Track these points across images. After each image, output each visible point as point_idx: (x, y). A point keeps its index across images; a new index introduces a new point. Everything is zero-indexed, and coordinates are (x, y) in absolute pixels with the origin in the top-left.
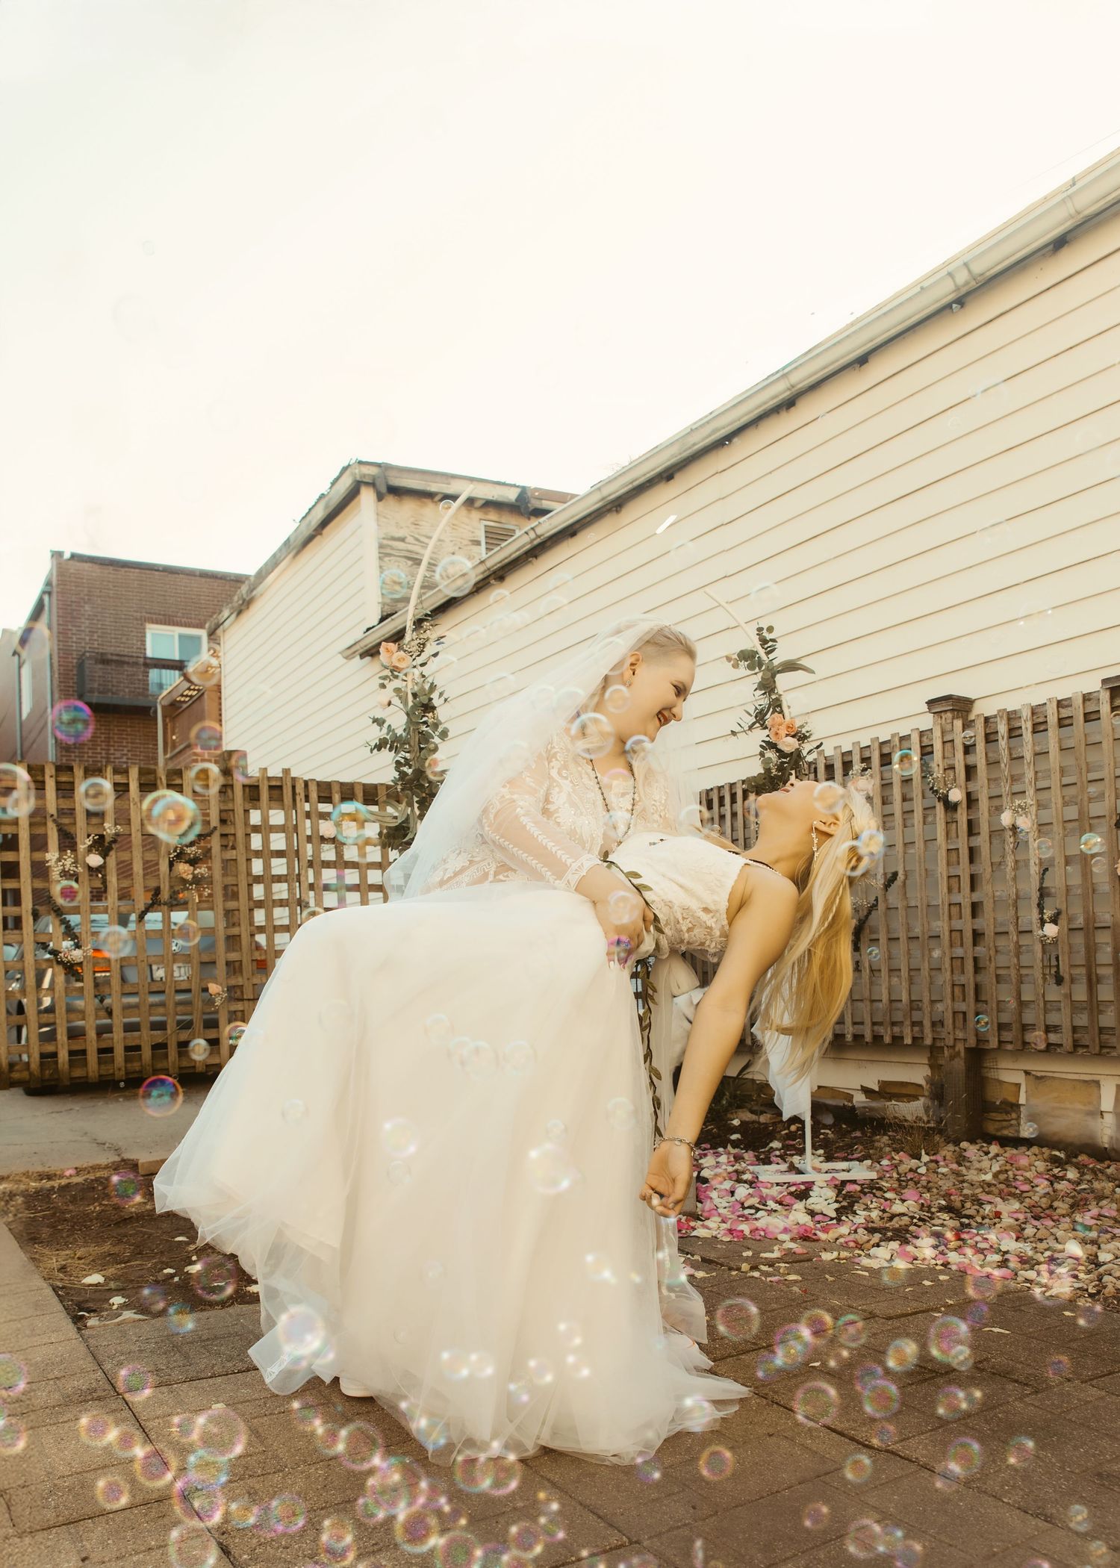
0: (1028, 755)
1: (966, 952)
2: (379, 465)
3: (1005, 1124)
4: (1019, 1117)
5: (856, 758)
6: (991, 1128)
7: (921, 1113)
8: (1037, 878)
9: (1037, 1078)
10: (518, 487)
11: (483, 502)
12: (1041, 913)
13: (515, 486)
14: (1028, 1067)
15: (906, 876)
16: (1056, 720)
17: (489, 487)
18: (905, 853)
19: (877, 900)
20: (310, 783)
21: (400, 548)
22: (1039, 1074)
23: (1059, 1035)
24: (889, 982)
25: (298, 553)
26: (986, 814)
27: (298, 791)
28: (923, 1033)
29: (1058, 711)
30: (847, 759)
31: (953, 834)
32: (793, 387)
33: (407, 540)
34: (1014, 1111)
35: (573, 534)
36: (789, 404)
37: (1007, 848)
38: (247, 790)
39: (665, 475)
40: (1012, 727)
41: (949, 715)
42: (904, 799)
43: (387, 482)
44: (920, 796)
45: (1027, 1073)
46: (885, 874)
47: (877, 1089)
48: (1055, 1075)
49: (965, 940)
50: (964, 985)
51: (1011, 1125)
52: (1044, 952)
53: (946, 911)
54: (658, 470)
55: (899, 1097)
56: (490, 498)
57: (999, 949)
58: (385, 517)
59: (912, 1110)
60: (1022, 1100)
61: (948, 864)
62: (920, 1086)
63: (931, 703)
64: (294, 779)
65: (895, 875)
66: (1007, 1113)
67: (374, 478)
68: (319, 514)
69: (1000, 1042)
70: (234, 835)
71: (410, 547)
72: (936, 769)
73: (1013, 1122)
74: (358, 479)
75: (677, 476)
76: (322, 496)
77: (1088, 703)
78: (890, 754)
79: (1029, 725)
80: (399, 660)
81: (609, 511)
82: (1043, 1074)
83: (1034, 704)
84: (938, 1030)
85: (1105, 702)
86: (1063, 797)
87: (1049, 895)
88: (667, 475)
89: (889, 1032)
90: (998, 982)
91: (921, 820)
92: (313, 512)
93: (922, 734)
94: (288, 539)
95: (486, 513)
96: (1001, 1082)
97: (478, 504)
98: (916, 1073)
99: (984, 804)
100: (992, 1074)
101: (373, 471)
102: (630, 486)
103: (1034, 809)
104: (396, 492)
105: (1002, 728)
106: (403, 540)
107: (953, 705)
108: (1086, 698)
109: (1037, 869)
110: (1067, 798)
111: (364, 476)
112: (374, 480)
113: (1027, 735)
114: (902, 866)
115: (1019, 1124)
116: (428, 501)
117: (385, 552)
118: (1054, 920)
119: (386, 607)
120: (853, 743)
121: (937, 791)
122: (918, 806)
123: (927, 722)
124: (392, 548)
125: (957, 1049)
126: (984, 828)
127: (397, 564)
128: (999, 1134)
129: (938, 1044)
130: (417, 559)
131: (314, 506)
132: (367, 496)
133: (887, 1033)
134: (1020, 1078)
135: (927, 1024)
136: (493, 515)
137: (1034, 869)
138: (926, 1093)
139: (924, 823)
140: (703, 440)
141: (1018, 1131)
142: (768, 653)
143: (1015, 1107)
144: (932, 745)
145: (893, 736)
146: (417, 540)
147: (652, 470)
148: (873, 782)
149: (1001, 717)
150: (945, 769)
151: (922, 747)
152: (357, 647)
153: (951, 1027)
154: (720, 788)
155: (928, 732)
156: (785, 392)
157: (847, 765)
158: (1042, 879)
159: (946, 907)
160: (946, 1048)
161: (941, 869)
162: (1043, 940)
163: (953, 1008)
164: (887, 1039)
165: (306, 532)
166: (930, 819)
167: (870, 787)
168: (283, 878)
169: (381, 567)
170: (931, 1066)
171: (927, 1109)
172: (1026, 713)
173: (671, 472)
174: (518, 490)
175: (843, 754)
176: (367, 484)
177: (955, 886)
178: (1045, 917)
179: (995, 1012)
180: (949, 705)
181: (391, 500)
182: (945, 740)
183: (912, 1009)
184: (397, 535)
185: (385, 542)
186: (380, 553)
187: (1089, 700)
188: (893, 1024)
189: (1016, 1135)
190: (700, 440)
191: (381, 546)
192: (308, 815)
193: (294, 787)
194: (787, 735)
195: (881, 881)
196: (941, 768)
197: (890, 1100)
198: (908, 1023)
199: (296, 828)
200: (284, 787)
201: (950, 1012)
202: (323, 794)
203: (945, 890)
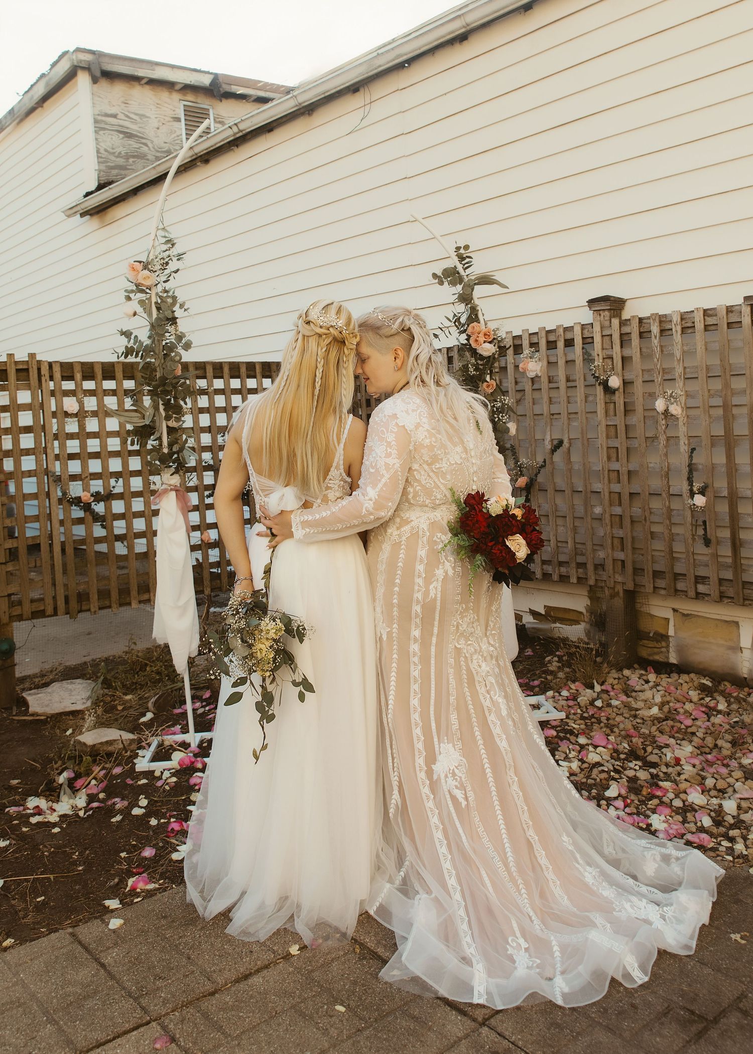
0: (678, 354)
1: (624, 511)
2: (92, 52)
3: (656, 650)
4: (668, 646)
5: (526, 343)
6: (644, 653)
7: (583, 636)
8: (687, 456)
9: (684, 615)
10: (211, 73)
11: (182, 86)
12: (691, 484)
13: (208, 73)
14: (676, 606)
15: (570, 444)
16: (703, 326)
17: (188, 73)
18: (569, 425)
19: (545, 461)
21: (113, 123)
22: (686, 612)
23: (707, 586)
24: (556, 530)
25: (21, 121)
26: (641, 399)
27: (43, 372)
28: (586, 574)
29: (704, 319)
30: (518, 342)
31: (611, 412)
32: (468, 25)
33: (118, 117)
34: (664, 640)
35: (271, 131)
36: (462, 38)
37: (659, 428)
39: (352, 89)
40: (663, 328)
41: (607, 313)
42: (568, 380)
43: (101, 68)
44: (582, 378)
45: (675, 610)
46: (552, 440)
47: (543, 613)
48: (699, 614)
49: (623, 501)
50: (622, 538)
51: (662, 652)
52: (693, 516)
53: (606, 476)
54: (347, 85)
55: (562, 620)
56: (188, 83)
57: (652, 511)
58: (99, 97)
59: (575, 632)
60: (671, 632)
61: (608, 437)
62: (581, 613)
63: (592, 302)
64: (39, 362)
65: (561, 443)
66: (657, 641)
67: (89, 63)
68: (41, 90)
69: (655, 588)
71: (121, 122)
72: (596, 358)
73: (663, 650)
74: (76, 64)
75: (362, 90)
76: (43, 76)
77: (730, 315)
78: (555, 342)
79: (679, 328)
81: (302, 114)
82: (689, 612)
83: (683, 311)
84: (600, 573)
85: (746, 315)
86: (709, 390)
87: (696, 470)
88: (354, 88)
89: (557, 571)
90: (652, 538)
91: (584, 399)
92: (35, 88)
93: (583, 327)
94: (13, 109)
95: (185, 95)
96: (652, 616)
97: (178, 87)
98: (578, 602)
99: (639, 389)
100: (644, 609)
101: (88, 57)
102: (322, 96)
103: (683, 399)
104: (110, 76)
105: (655, 329)
106: (115, 116)
107: (610, 305)
108: (729, 310)
109: (686, 448)
110: (712, 392)
111: (81, 61)
112: (89, 65)
113: (677, 337)
114: (567, 436)
115: (668, 652)
116: (136, 84)
117: (99, 126)
118: (702, 492)
119: (102, 173)
120: (523, 331)
121: (598, 377)
122: (580, 384)
123: (586, 316)
124: (106, 124)
125: (616, 590)
126: (639, 409)
127: (110, 136)
128: (651, 658)
129: (600, 584)
130: (127, 133)
131: (35, 83)
132: (83, 79)
133: (555, 572)
134: (669, 614)
135: (590, 567)
136: (190, 97)
137: (684, 448)
138: (586, 620)
139: (586, 402)
140: (388, 62)
141: (668, 658)
142: (464, 270)
143: (665, 637)
144: (593, 338)
145: (558, 327)
146: (127, 116)
147: (343, 85)
148: (540, 364)
149: (654, 320)
150: (604, 359)
151: (583, 338)
152: (78, 208)
153: (611, 571)
155: (588, 326)
156: (461, 28)
157: (518, 349)
158: (691, 457)
159: (606, 472)
160: (606, 588)
161: (602, 441)
162: (693, 509)
163: (613, 556)
164: (555, 577)
165: (29, 105)
166: (591, 398)
167: (538, 368)
168: (31, 452)
169: (96, 139)
170: (591, 598)
171: (588, 633)
172: (676, 319)
173: (357, 86)
174: (212, 77)
175: (514, 338)
176: (83, 68)
177: (614, 456)
178: (695, 489)
179: (650, 563)
180: (607, 306)
181: (104, 84)
182: (604, 334)
183: (576, 554)
184: (110, 112)
185: (100, 118)
186: (95, 127)
187: (732, 312)
188: (561, 564)
189: (666, 660)
190: (384, 62)
191: (96, 121)
192: (53, 393)
193: (39, 369)
194: (485, 342)
195: (548, 446)
196: (601, 357)
197: (555, 622)
198: (573, 565)
199: (42, 406)
200: (30, 370)
201: (611, 559)
202: (66, 375)
203: (605, 458)
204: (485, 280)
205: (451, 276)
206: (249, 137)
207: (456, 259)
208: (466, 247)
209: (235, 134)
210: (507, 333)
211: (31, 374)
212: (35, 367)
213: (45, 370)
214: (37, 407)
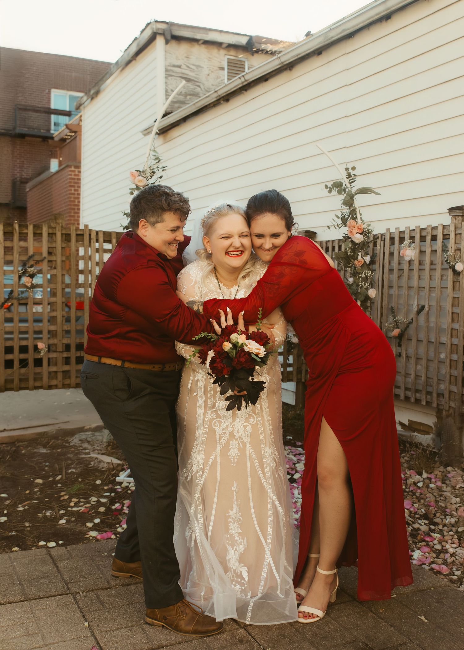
1: (458, 358)
2: (167, 23)
5: (407, 236)
7: (431, 443)
10: (248, 36)
11: (227, 45)
13: (246, 35)
15: (429, 309)
17: (231, 36)
18: (429, 295)
19: (412, 319)
20: (99, 233)
21: (178, 72)
24: (416, 368)
25: (123, 69)
27: (92, 237)
28: (432, 399)
30: (402, 236)
31: (457, 288)
33: (182, 67)
35: (266, 80)
36: (387, 17)
38: (64, 236)
39: (316, 52)
41: (460, 218)
42: (432, 264)
43: (171, 33)
44: (440, 263)
46: (418, 305)
47: (407, 424)
49: (458, 351)
50: (456, 376)
53: (450, 332)
55: (419, 431)
56: (231, 42)
58: (170, 54)
59: (426, 439)
61: (453, 305)
62: (431, 427)
63: (451, 210)
64: (90, 230)
67: (164, 30)
68: (134, 49)
70: (56, 261)
71: (184, 71)
72: (450, 249)
74: (155, 31)
75: (324, 53)
76: (136, 39)
78: (426, 237)
80: (139, 181)
81: (285, 69)
84: (441, 399)
88: (318, 52)
89: (414, 396)
91: (440, 278)
92: (131, 47)
93: (444, 227)
94: (118, 61)
95: (228, 51)
97: (224, 46)
98: (430, 420)
101: (163, 26)
102: (296, 58)
104: (177, 39)
106: (180, 67)
107: (463, 213)
111: (159, 29)
112: (164, 32)
114: (427, 303)
116: (195, 44)
117: (169, 74)
120: (406, 227)
121: (449, 263)
122: (439, 267)
123: (447, 220)
124: (173, 72)
125: (450, 412)
127: (175, 81)
129: (440, 408)
130: (188, 78)
131: (131, 44)
132: (160, 41)
133: (412, 396)
135: (435, 395)
136: (232, 52)
138: (434, 432)
139: (441, 280)
142: (350, 183)
144: (449, 235)
145: (428, 226)
146: (188, 67)
147: (309, 50)
148: (415, 251)
150: (455, 250)
151: (443, 235)
152: (150, 130)
153: (447, 399)
154: (333, 241)
155: (447, 227)
157: (402, 240)
159: (450, 330)
160: (444, 410)
161: (449, 308)
163: (449, 388)
164: (412, 400)
165: (127, 58)
166: (445, 278)
167: (413, 254)
168: (82, 286)
169: (166, 83)
170: (438, 417)
171: (433, 440)
173: (320, 50)
174: (248, 38)
175: (400, 232)
176: (160, 34)
177: (456, 319)
180: (461, 213)
181: (173, 44)
182: (456, 233)
183: (427, 385)
184: (176, 64)
185: (169, 68)
186: (166, 74)
188: (417, 391)
190: (335, 36)
191: (167, 70)
192: (97, 250)
193: (90, 235)
194: (357, 233)
195: (415, 309)
196: (453, 249)
197: (414, 432)
198: (424, 392)
199: (90, 258)
200: (85, 235)
201: (448, 390)
202: (106, 239)
203: (450, 320)
204: (364, 191)
205: (338, 187)
206: (252, 84)
207: (344, 175)
208: (354, 169)
209: (243, 83)
210: (396, 228)
211: (85, 237)
212: (88, 233)
213: (93, 236)
214: (87, 258)
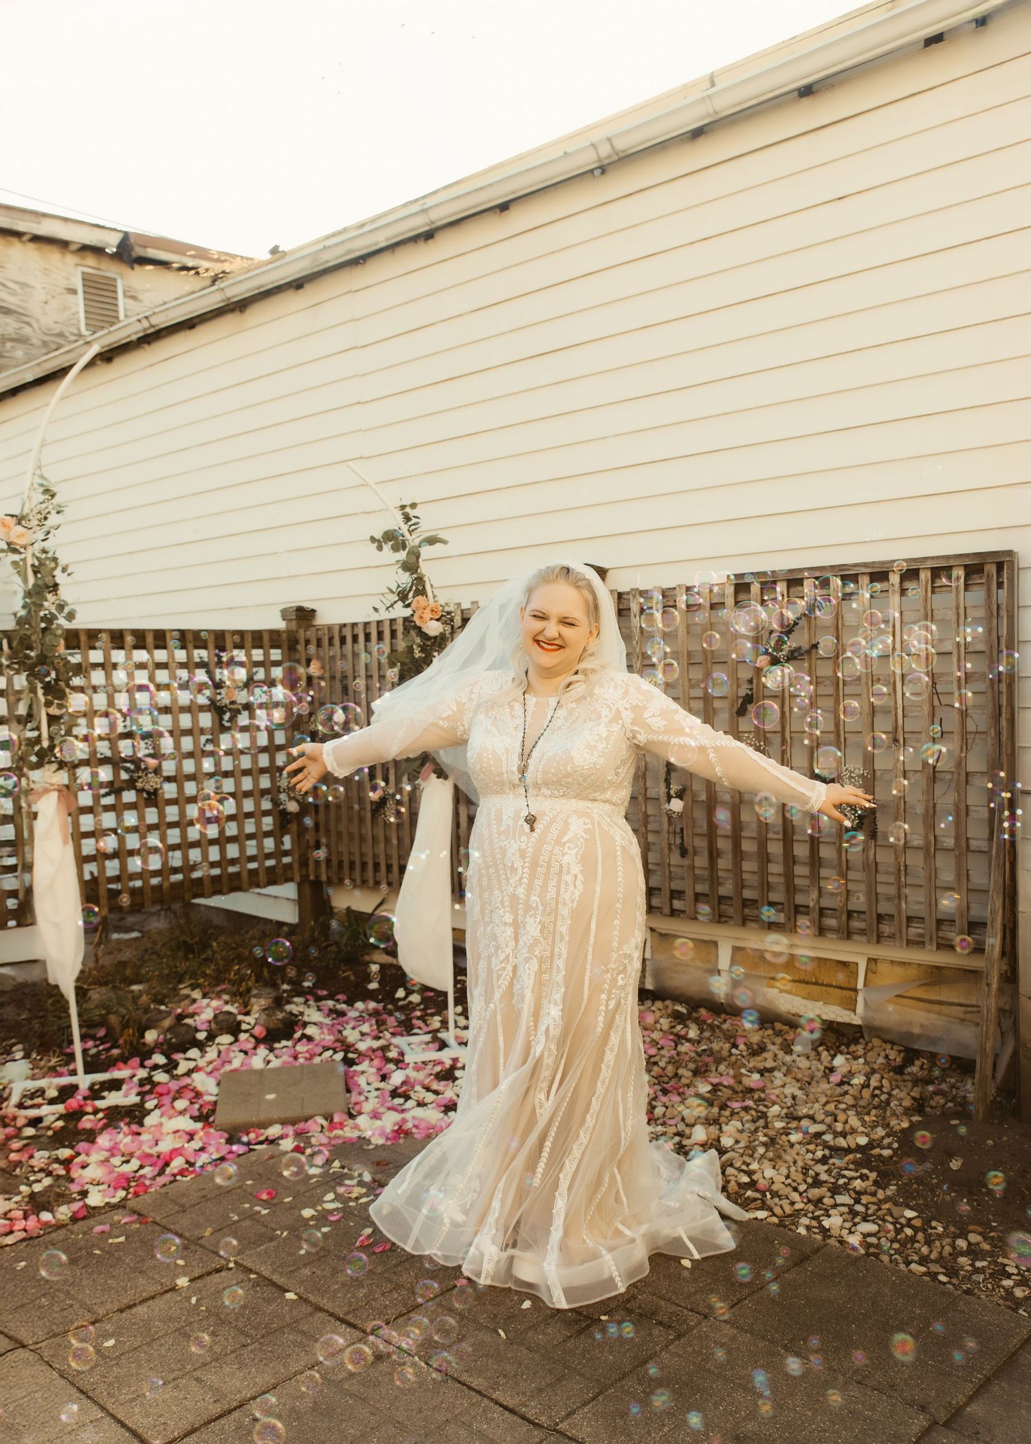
0: (658, 635)
9: (662, 935)
12: (668, 786)
16: (685, 606)
22: (663, 932)
23: (682, 902)
29: (687, 597)
32: (433, 222)
36: (427, 236)
40: (643, 605)
48: (679, 933)
52: (670, 824)
77: (714, 594)
79: (660, 606)
80: (18, 536)
82: (667, 932)
83: (665, 586)
85: (730, 596)
86: (690, 680)
105: (635, 605)
108: (713, 589)
110: (693, 682)
113: (658, 616)
118: (680, 795)
142: (410, 532)
149: (634, 596)
156: (426, 224)
162: (670, 815)
172: (657, 595)
173: (301, 282)
178: (672, 792)
190: (332, 257)
194: (431, 619)
205: (392, 539)
207: (400, 518)
208: (413, 506)
210: (472, 603)
